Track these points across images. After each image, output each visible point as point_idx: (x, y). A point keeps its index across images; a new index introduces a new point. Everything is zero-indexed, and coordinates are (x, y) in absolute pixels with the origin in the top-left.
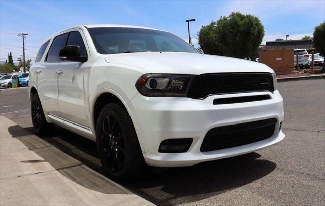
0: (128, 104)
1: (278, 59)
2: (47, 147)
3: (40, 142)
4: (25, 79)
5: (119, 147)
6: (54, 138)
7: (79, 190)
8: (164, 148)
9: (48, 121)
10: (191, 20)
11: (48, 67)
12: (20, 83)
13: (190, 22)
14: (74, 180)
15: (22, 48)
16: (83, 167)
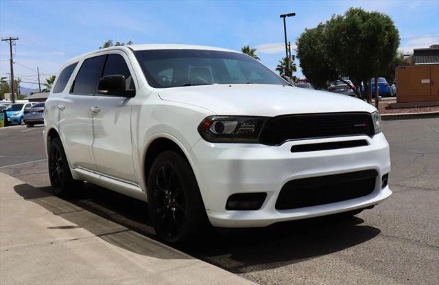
0: (189, 152)
1: (424, 81)
2: (78, 211)
3: (67, 205)
4: (17, 112)
5: (177, 205)
6: (82, 201)
7: (130, 256)
8: (231, 204)
9: (74, 177)
10: (289, 15)
11: (76, 102)
12: (9, 119)
13: (287, 17)
14: (122, 246)
15: (9, 62)
16: (131, 233)
